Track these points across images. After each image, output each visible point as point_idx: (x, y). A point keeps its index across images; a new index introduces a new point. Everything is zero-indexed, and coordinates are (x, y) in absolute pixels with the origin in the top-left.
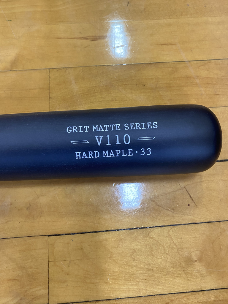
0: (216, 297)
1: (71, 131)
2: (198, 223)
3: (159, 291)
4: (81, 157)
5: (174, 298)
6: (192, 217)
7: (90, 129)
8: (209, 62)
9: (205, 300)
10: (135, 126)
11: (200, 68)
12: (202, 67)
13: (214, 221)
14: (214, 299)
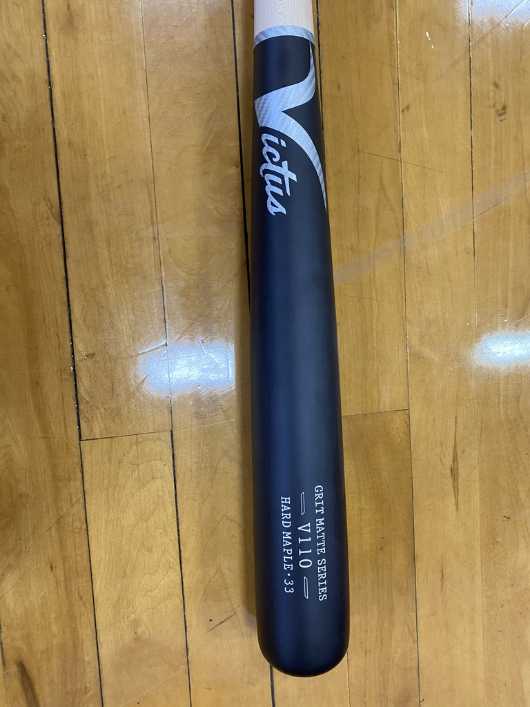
0: (89, 663)
1: (318, 491)
2: (186, 635)
3: (97, 587)
4: (284, 504)
5: (88, 607)
6: (194, 626)
7: (320, 516)
8: (414, 640)
9: (85, 648)
10: (322, 572)
11: (406, 628)
12: (407, 630)
13: (189, 655)
14: (86, 659)
